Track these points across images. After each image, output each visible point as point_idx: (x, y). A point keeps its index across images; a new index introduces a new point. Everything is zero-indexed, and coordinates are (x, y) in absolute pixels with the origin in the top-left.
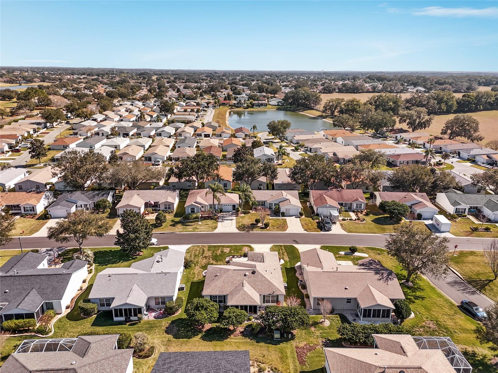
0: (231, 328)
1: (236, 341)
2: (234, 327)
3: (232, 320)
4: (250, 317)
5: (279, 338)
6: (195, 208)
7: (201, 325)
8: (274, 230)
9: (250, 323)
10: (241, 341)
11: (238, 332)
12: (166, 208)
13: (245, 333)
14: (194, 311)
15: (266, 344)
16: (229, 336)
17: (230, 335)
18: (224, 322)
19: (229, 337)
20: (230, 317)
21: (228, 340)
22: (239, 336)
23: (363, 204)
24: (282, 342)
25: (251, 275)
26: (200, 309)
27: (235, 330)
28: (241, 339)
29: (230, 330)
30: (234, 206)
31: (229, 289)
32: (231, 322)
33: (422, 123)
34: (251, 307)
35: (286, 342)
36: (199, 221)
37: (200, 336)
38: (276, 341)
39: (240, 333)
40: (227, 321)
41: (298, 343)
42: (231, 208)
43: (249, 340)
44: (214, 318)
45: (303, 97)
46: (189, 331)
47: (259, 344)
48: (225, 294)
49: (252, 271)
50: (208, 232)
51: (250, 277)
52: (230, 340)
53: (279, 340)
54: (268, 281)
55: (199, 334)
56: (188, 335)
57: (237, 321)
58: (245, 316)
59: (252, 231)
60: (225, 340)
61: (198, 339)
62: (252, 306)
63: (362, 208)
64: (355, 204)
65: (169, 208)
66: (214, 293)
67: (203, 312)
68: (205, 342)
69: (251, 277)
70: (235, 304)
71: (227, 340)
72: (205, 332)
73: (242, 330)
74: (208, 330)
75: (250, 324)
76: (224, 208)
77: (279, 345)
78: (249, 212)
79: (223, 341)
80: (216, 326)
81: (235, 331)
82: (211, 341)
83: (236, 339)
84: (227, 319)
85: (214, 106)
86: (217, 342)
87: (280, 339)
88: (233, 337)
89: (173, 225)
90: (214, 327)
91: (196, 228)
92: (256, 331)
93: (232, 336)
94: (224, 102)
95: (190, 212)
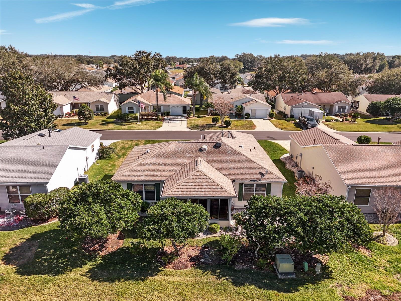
0: (169, 247)
1: (180, 279)
2: (174, 244)
3: (170, 224)
4: (213, 226)
5: (292, 274)
6: (134, 108)
7: (97, 243)
8: (238, 129)
9: (211, 237)
10: (192, 279)
11: (184, 258)
12: (97, 110)
13: (202, 260)
14: (75, 206)
15: (260, 288)
16: (161, 268)
17: (164, 265)
18: (149, 230)
19: (160, 271)
20: (164, 218)
21: (158, 278)
22: (186, 267)
23: (347, 107)
24: (302, 283)
25: (213, 149)
26: (90, 200)
27: (177, 253)
28: (192, 275)
29: (165, 253)
30: (184, 108)
31: (167, 171)
32: (167, 229)
33: (367, 69)
34: (214, 201)
35: (314, 283)
36: (138, 121)
37: (88, 267)
38: (284, 280)
39: (191, 261)
40: (156, 226)
41: (346, 288)
42: (180, 111)
43: (212, 278)
44: (126, 222)
45: (250, 61)
46: (65, 256)
47: (242, 289)
48: (158, 179)
49: (215, 144)
50: (147, 130)
51: (209, 153)
52: (162, 277)
53: (293, 279)
54: (247, 158)
55: (85, 264)
56: (57, 266)
57: (183, 228)
58: (202, 216)
59: (209, 130)
60: (151, 278)
61: (78, 276)
62: (217, 200)
63: (346, 111)
64: (337, 107)
65: (102, 110)
66: (134, 178)
67: (97, 207)
68: (95, 282)
69: (212, 152)
70: (179, 194)
71: (155, 278)
72: (104, 258)
73: (195, 253)
74: (112, 254)
75: (212, 240)
76: (172, 111)
77: (297, 293)
78: (203, 117)
79: (143, 280)
80: (132, 243)
81: (178, 255)
82: (113, 281)
83: (178, 275)
84: (155, 223)
85: (170, 69)
86: (127, 283)
87: (294, 276)
88: (171, 270)
89: (103, 125)
90: (128, 248)
91: (133, 127)
92: (228, 257)
93: (169, 269)
94: (179, 66)
95: (127, 112)
